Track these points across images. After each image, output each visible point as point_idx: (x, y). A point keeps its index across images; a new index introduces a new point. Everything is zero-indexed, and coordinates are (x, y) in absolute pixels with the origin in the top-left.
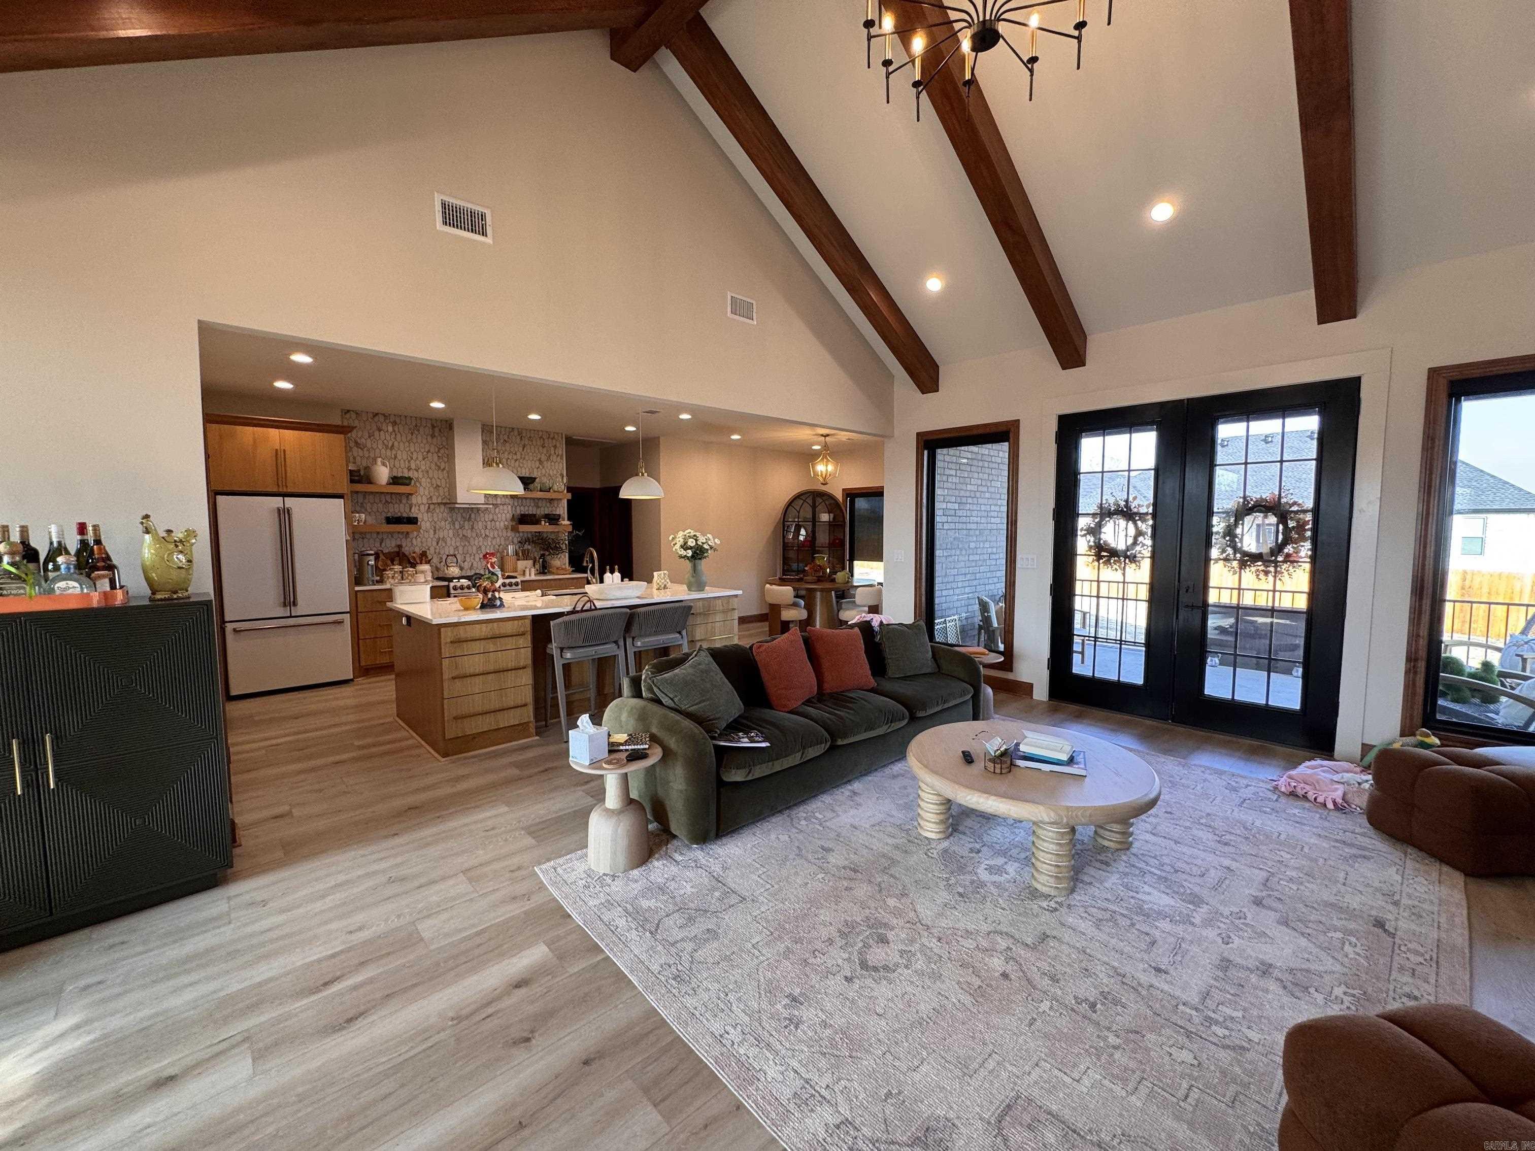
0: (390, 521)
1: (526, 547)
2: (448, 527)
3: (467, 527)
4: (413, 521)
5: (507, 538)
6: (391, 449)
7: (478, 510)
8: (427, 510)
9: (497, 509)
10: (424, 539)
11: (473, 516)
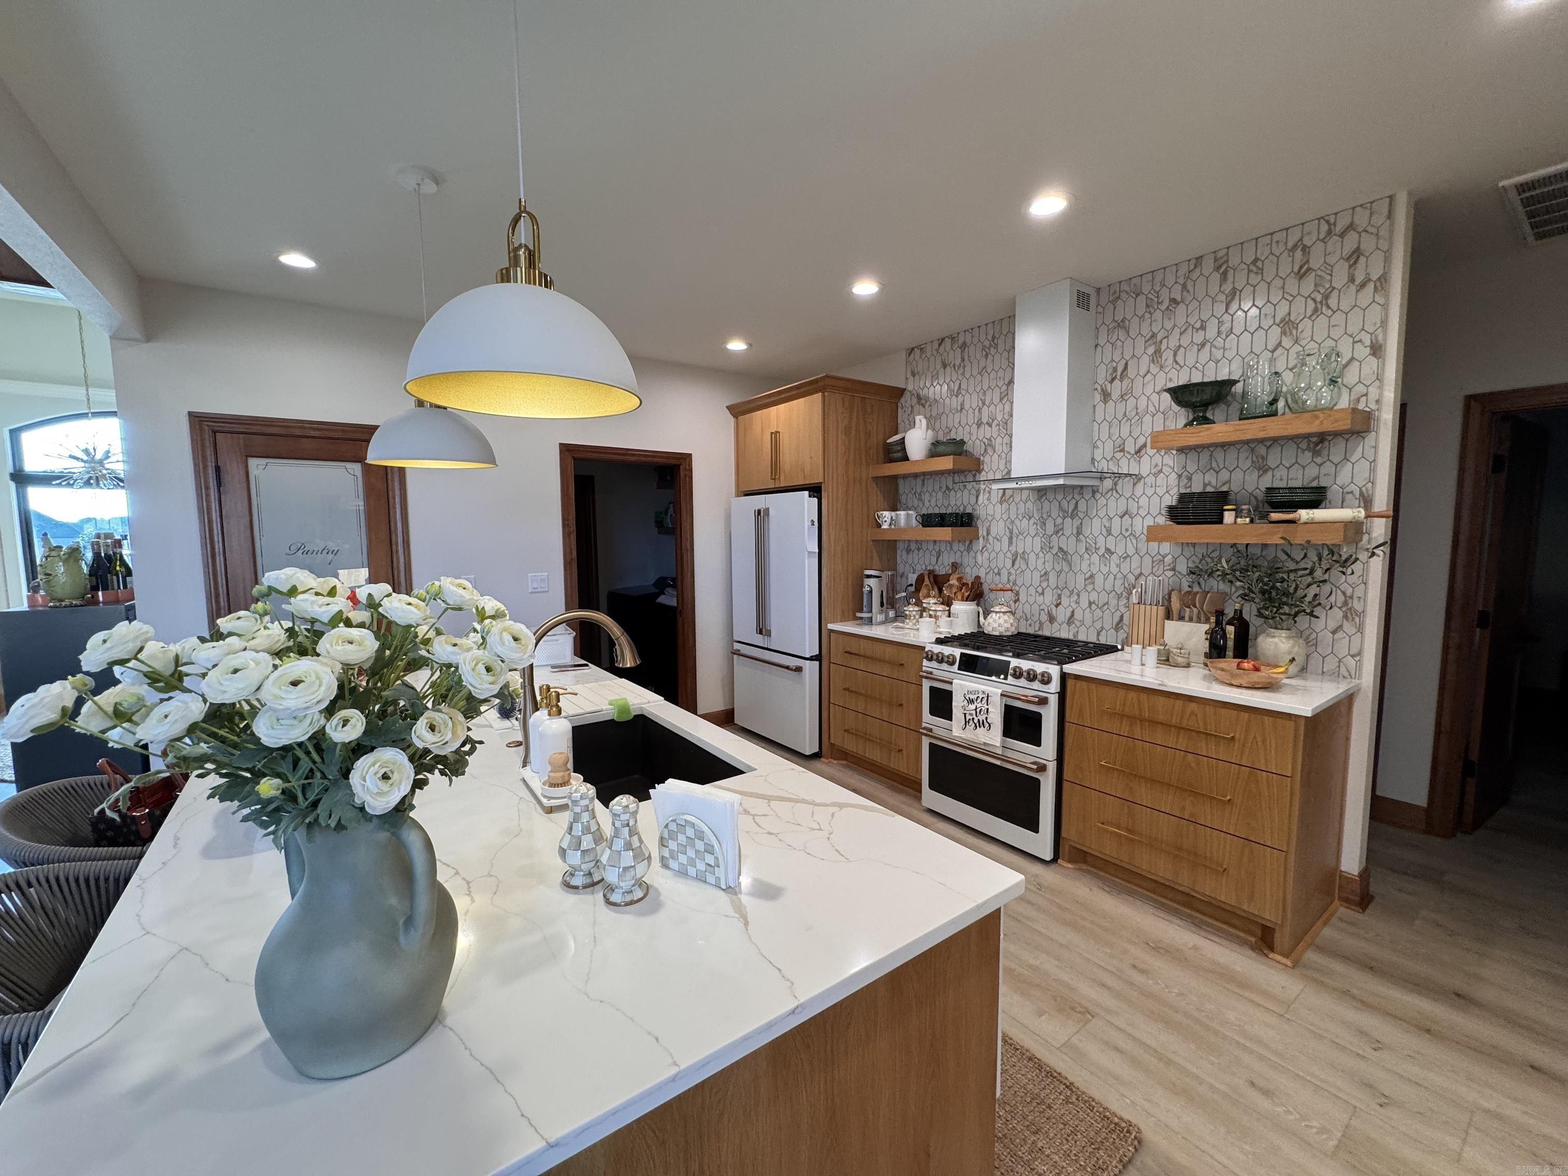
3: (1068, 532)
4: (964, 520)
7: (1094, 492)
8: (1002, 498)
9: (1140, 486)
10: (993, 555)
11: (1082, 506)
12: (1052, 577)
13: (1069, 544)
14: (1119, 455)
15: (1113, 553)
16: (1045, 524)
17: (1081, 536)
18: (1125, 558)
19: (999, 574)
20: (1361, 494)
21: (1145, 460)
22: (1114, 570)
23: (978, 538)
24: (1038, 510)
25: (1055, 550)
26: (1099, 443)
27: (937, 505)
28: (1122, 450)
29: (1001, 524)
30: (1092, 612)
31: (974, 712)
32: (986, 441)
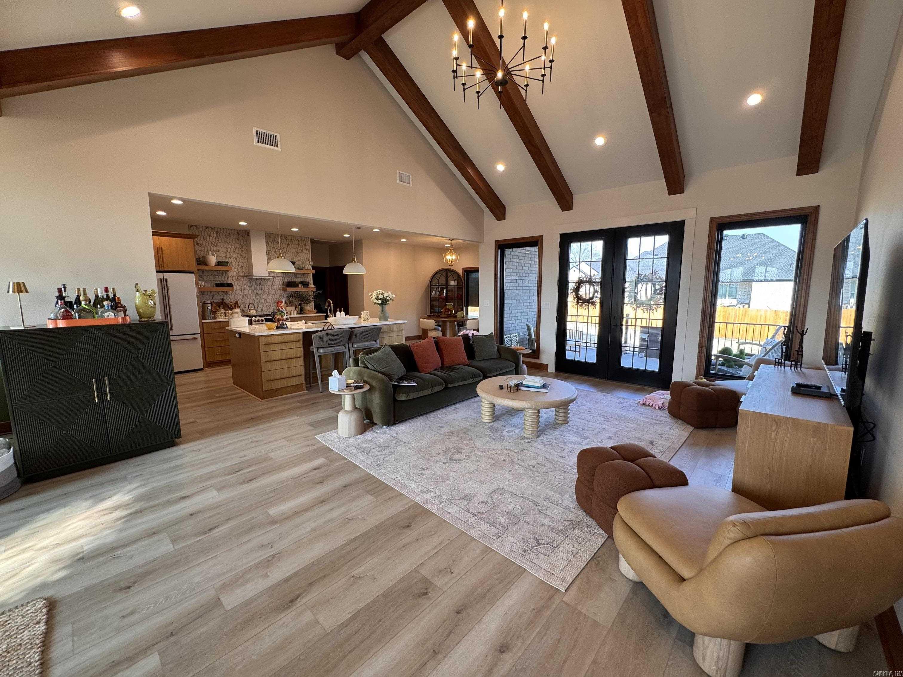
0: (218, 285)
1: (291, 299)
2: (248, 288)
3: (258, 289)
4: (230, 285)
5: (280, 295)
6: (216, 247)
8: (237, 279)
10: (236, 295)
15: (270, 294)
16: (252, 287)
18: (273, 295)
19: (238, 300)
24: (249, 283)
25: (255, 293)
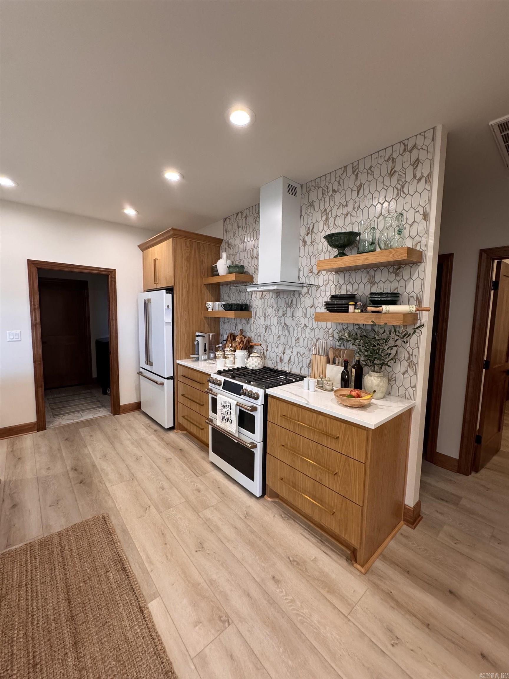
3: (288, 315)
4: (243, 307)
7: (299, 294)
8: (261, 296)
9: (319, 291)
10: (258, 326)
11: (294, 302)
12: (282, 338)
13: (288, 321)
14: (310, 274)
15: (307, 327)
16: (279, 310)
17: (294, 317)
18: (312, 330)
19: (260, 336)
20: (417, 298)
21: (321, 277)
22: (308, 336)
23: (252, 317)
24: (276, 303)
25: (283, 324)
26: (302, 268)
27: (235, 300)
28: (311, 272)
29: (261, 309)
30: (298, 358)
31: (225, 413)
32: (255, 266)
